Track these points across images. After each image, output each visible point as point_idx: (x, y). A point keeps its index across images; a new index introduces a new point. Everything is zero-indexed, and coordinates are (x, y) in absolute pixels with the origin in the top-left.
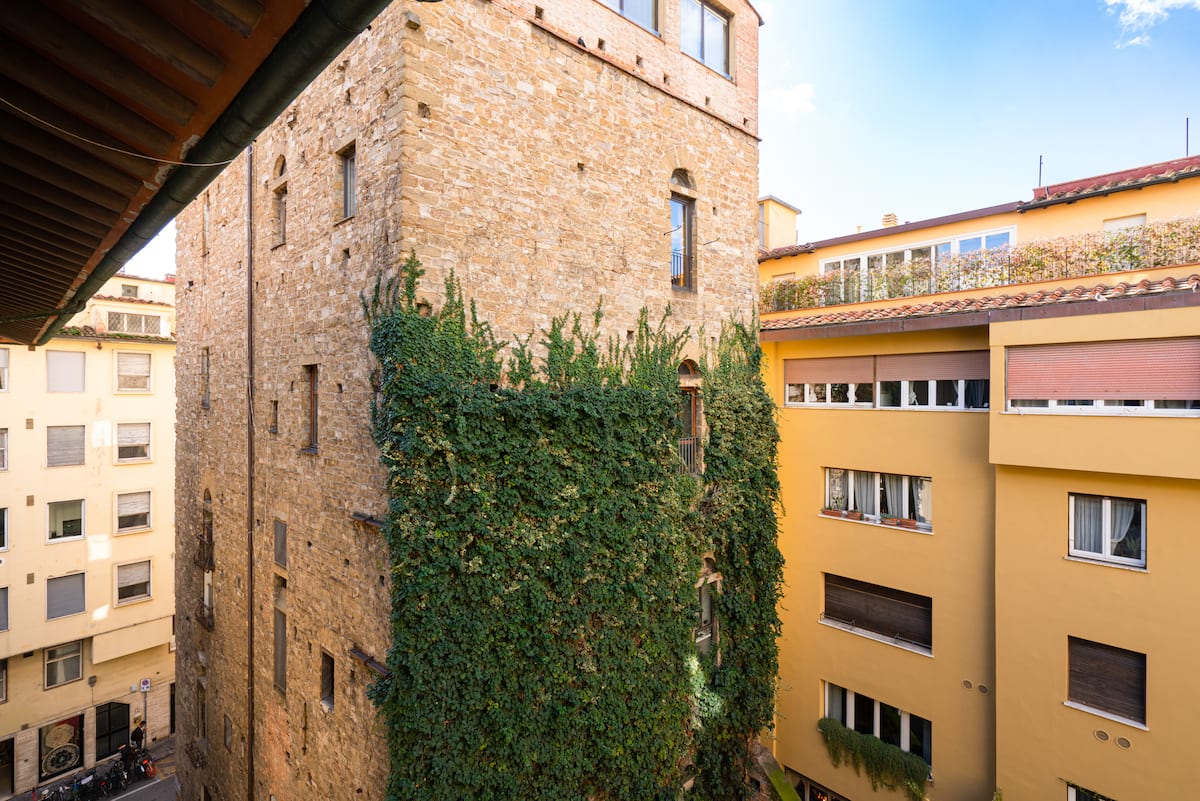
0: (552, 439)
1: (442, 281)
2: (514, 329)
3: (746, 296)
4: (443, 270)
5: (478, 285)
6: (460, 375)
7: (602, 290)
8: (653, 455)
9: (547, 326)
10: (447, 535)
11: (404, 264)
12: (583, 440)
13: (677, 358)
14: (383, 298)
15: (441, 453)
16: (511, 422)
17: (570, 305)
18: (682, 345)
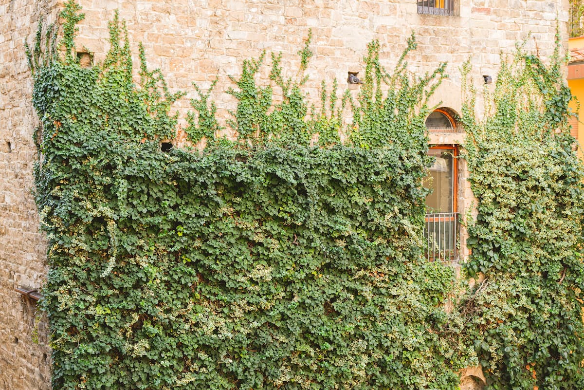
0: (238, 208)
1: (104, 24)
2: (193, 76)
3: (545, 15)
4: (106, 13)
5: (148, 27)
6: (125, 132)
7: (312, 22)
8: (381, 232)
9: (236, 72)
10: (109, 312)
11: (62, 9)
12: (279, 211)
13: (425, 107)
14: (43, 47)
15: (101, 220)
16: (184, 188)
17: (267, 44)
18: (433, 89)
